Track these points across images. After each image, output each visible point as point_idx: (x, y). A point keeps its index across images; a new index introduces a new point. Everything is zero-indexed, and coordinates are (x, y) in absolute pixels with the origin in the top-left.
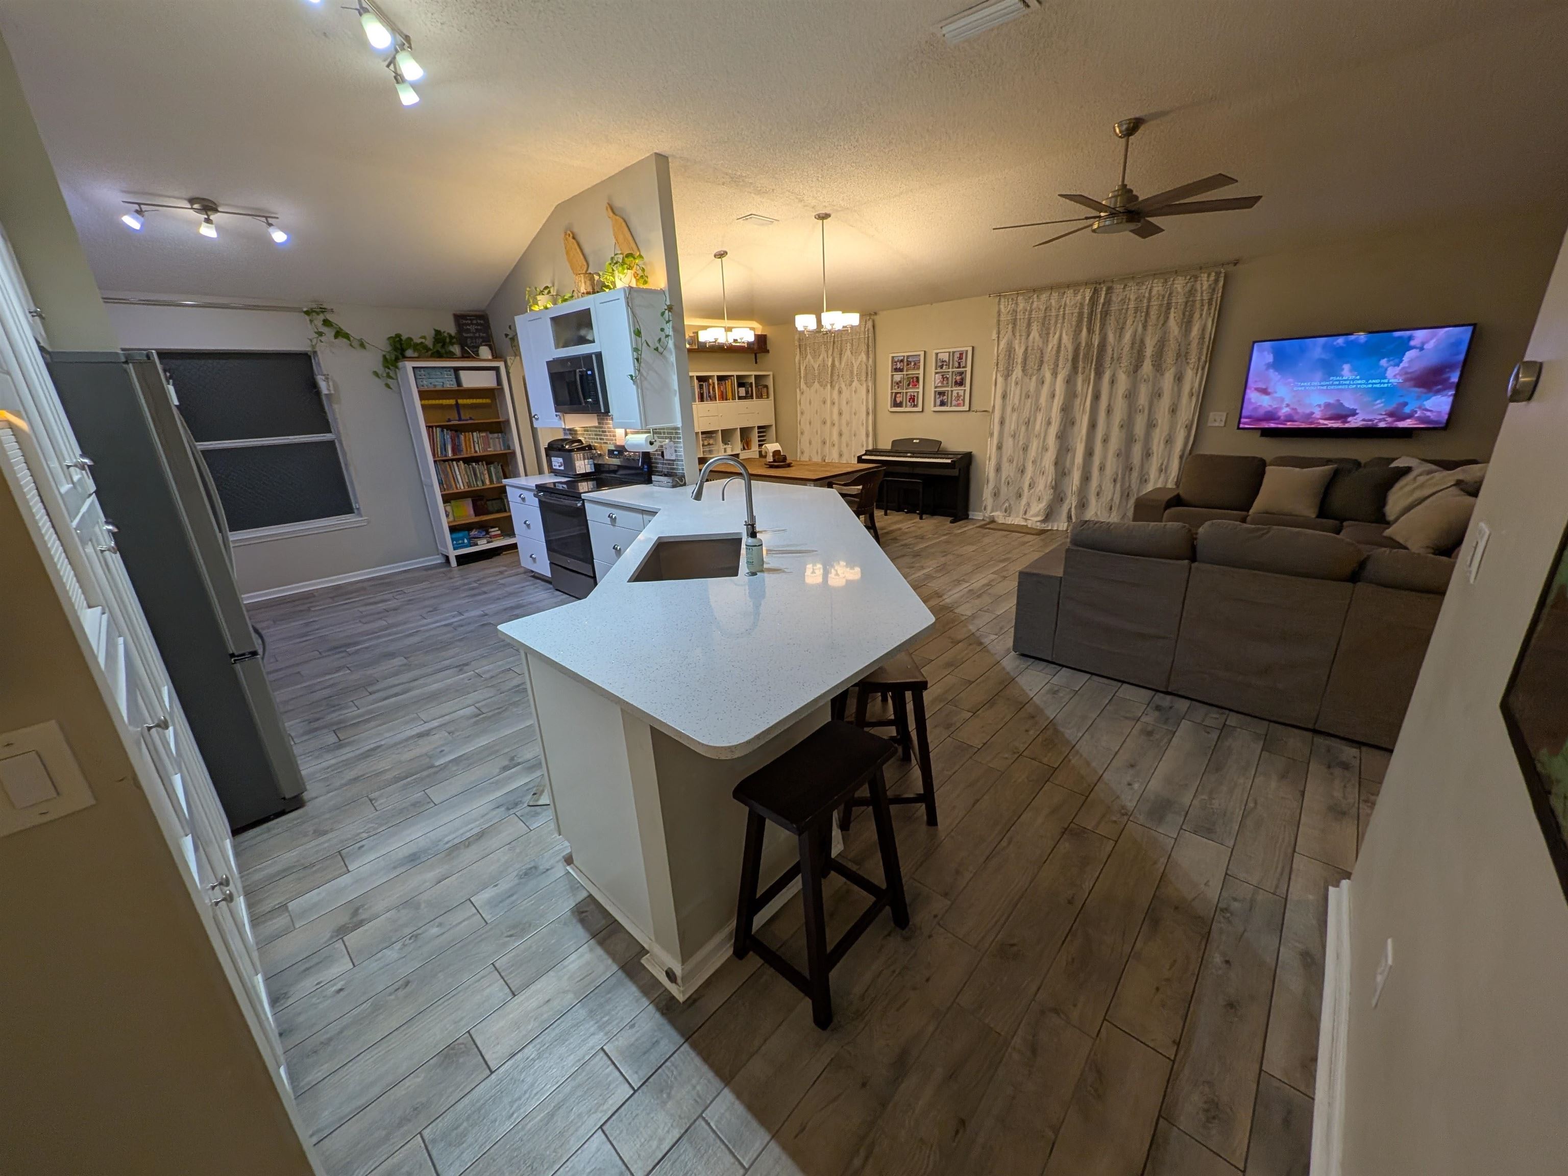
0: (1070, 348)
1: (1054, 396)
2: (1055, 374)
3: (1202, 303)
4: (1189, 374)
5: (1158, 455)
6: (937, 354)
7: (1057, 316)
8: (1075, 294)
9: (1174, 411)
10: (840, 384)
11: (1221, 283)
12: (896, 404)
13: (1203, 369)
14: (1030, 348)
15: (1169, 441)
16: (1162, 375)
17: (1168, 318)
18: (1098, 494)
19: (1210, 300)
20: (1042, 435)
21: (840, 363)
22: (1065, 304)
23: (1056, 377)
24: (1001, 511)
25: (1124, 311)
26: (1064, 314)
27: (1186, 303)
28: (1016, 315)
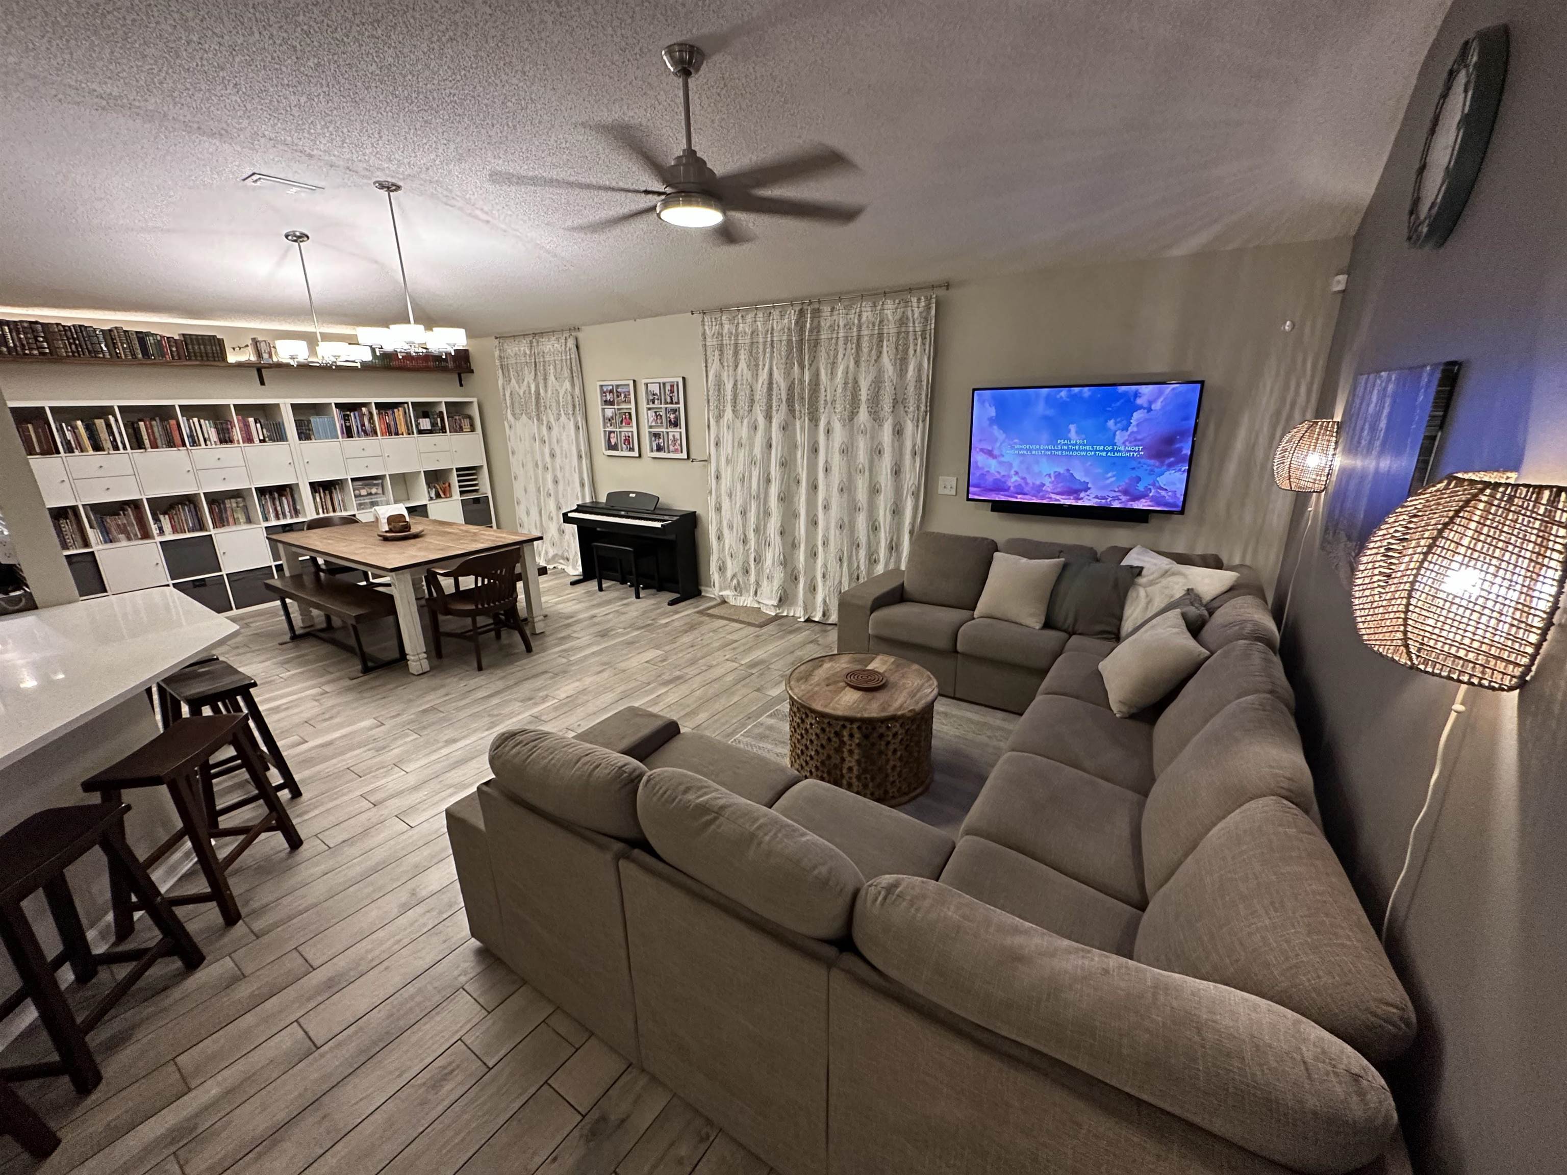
0: (783, 385)
1: (771, 446)
2: (769, 417)
3: (915, 335)
4: (909, 427)
5: (885, 528)
6: (647, 385)
7: (765, 343)
8: (782, 316)
9: (897, 472)
10: (547, 417)
11: (933, 312)
12: (611, 447)
13: (924, 421)
14: (739, 383)
15: (897, 512)
16: (881, 426)
17: (881, 353)
18: (824, 577)
19: (924, 332)
20: (762, 496)
21: (546, 391)
22: (773, 329)
23: (771, 422)
24: (731, 589)
25: (834, 341)
26: (772, 341)
27: (899, 333)
28: (722, 340)
